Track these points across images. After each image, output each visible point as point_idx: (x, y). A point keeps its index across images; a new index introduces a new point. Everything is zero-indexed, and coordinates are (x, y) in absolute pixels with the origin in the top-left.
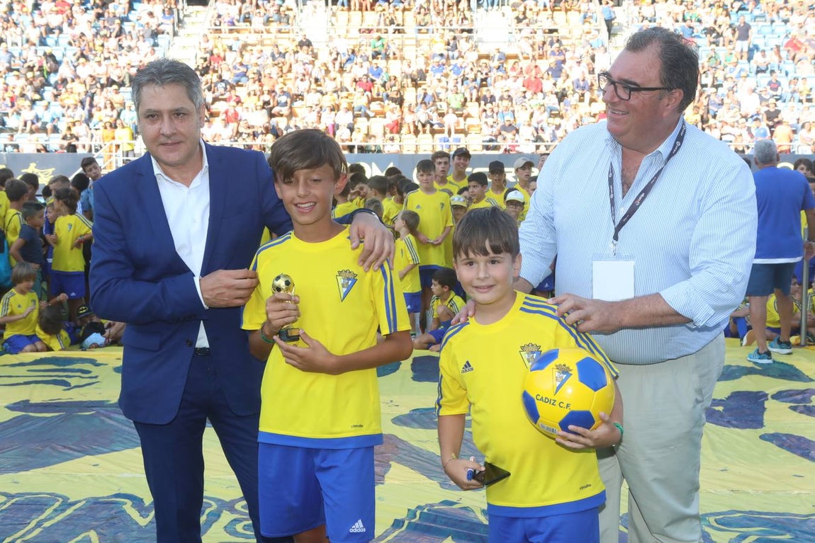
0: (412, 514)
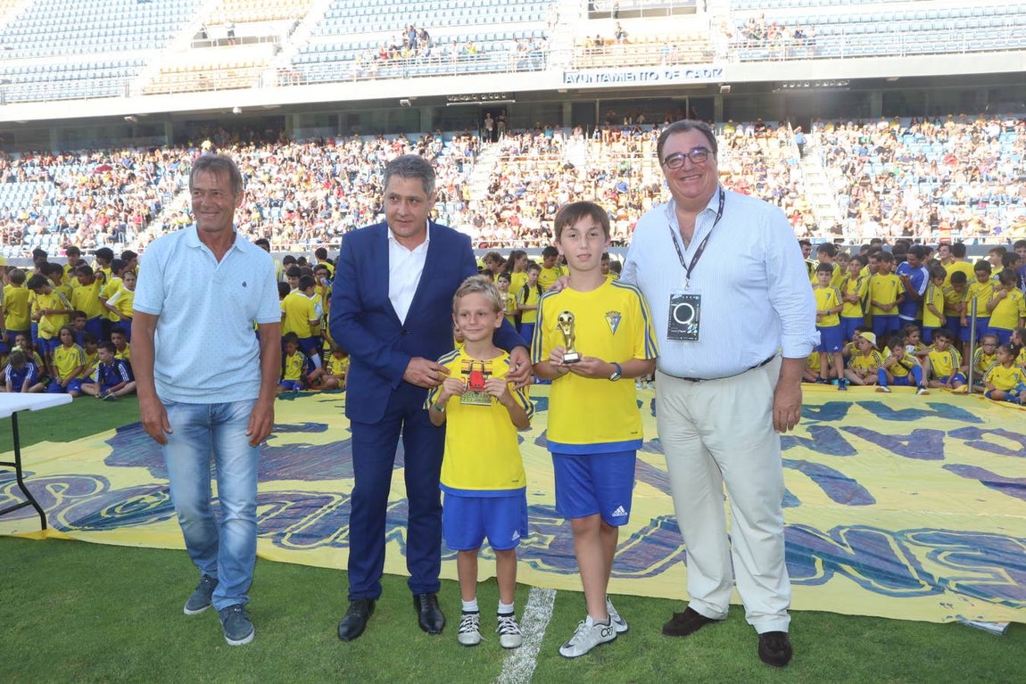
0: (654, 523)
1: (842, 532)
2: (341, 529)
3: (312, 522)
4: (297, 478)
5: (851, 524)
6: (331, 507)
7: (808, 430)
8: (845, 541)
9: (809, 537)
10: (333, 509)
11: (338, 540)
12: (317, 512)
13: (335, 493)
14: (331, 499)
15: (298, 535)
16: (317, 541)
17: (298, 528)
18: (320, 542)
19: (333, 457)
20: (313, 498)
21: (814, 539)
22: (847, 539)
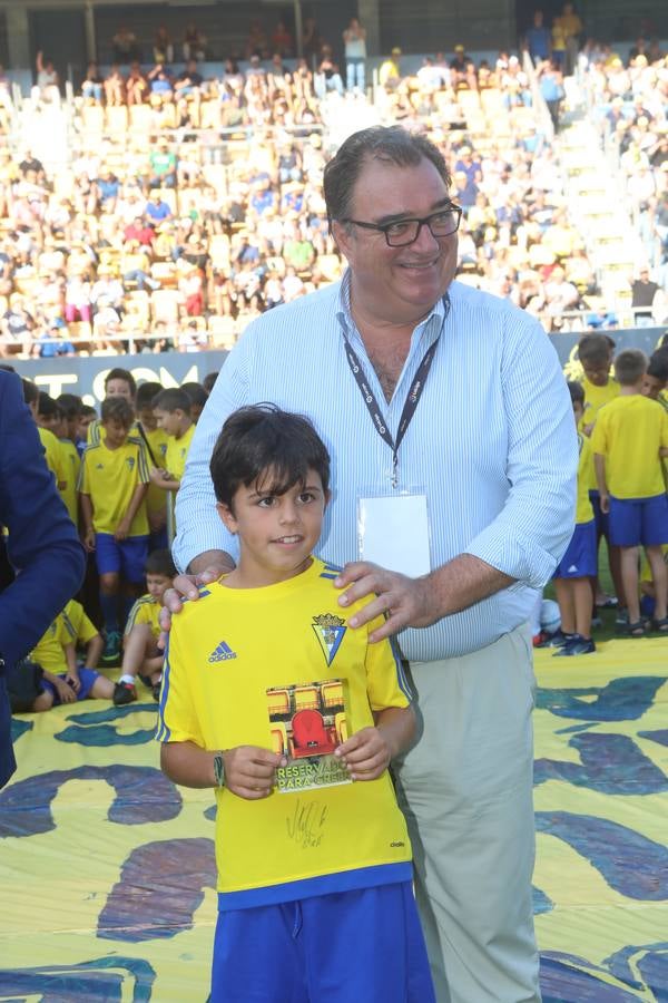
1: (633, 961)
5: (653, 941)
7: (571, 743)
8: (638, 978)
9: (566, 977)
21: (577, 980)
22: (643, 973)
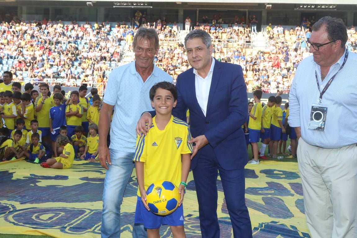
0: (261, 225)
2: (96, 226)
3: (79, 222)
4: (61, 202)
6: (86, 215)
10: (88, 216)
11: (96, 231)
12: (80, 217)
13: (85, 209)
14: (84, 212)
15: (73, 228)
16: (85, 231)
17: (72, 224)
18: (87, 231)
19: (78, 192)
20: (74, 211)
